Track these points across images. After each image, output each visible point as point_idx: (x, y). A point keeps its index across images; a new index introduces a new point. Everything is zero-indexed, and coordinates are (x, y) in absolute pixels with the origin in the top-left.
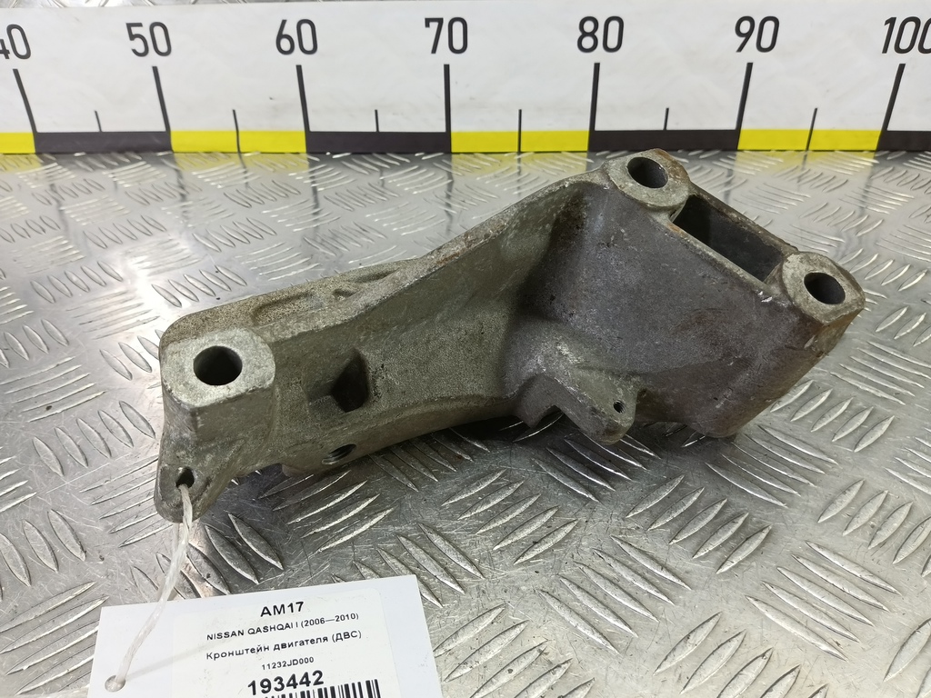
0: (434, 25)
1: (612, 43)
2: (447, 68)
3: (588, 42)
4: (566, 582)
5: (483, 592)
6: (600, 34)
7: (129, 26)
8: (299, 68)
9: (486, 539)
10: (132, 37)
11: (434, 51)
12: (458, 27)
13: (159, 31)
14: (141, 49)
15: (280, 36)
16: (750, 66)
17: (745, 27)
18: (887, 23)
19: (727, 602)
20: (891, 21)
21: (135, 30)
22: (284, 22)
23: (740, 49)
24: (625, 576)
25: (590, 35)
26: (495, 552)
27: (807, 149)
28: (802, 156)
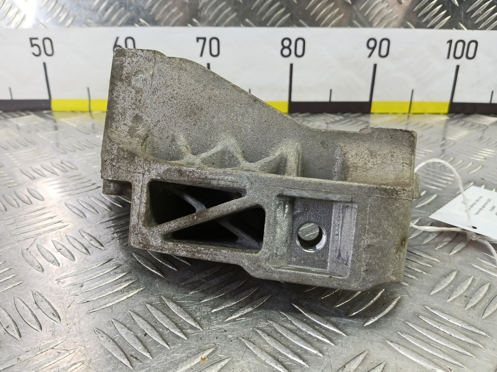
0: (201, 41)
1: (299, 52)
2: (208, 65)
3: (286, 52)
4: (260, 332)
5: (201, 338)
6: (292, 47)
7: (31, 39)
9: (207, 306)
10: (32, 45)
11: (201, 55)
12: (214, 42)
13: (47, 42)
14: (37, 52)
15: (116, 46)
16: (375, 66)
17: (372, 44)
18: (448, 42)
19: (372, 344)
20: (450, 42)
21: (34, 42)
22: (117, 38)
23: (370, 56)
24: (301, 328)
25: (287, 48)
26: (212, 313)
27: (409, 112)
28: (407, 115)
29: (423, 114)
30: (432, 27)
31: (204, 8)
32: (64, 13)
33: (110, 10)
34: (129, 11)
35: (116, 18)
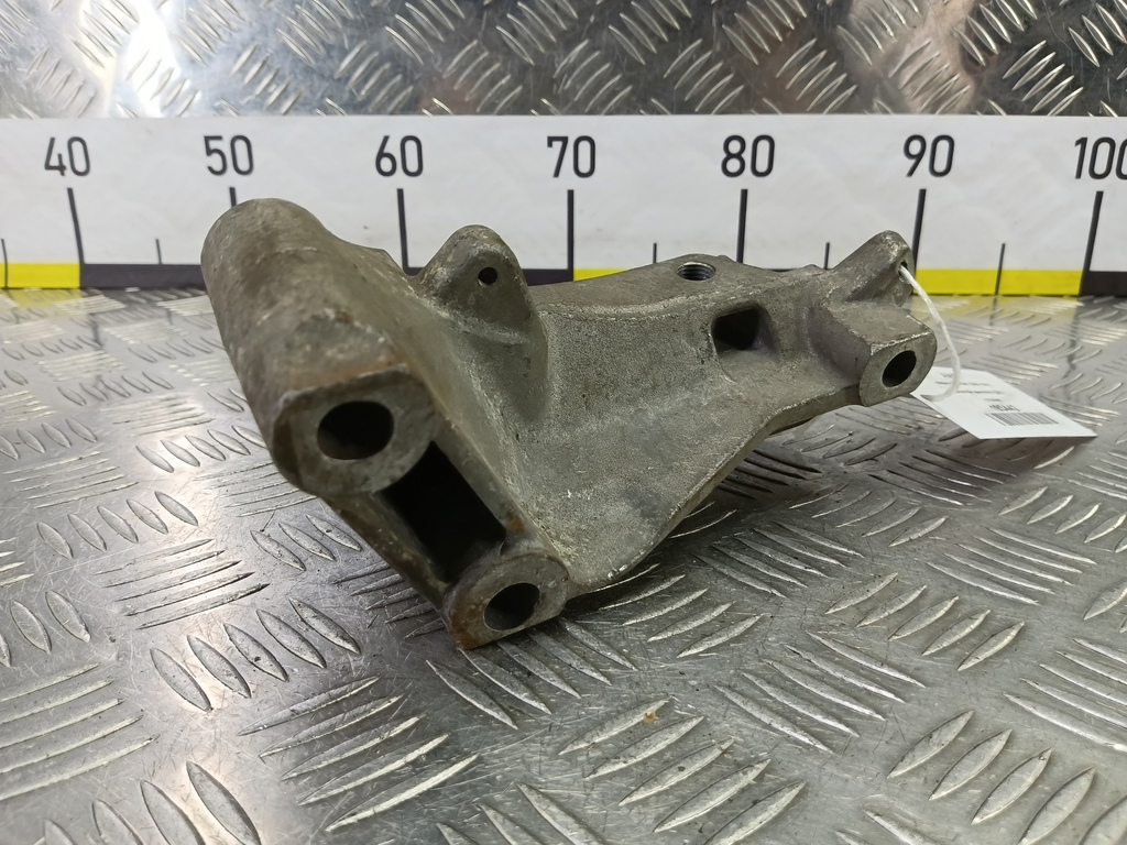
0: (558, 145)
1: (762, 166)
2: (571, 194)
3: (734, 165)
4: (750, 677)
5: (637, 683)
6: (747, 156)
7: (207, 139)
8: (400, 193)
9: (636, 630)
10: (209, 152)
11: (557, 174)
12: (585, 147)
13: (241, 146)
14: (218, 166)
15: (381, 155)
16: (923, 193)
17: (915, 147)
18: (1078, 143)
19: (978, 700)
20: (1082, 142)
21: (214, 144)
22: (386, 139)
23: (911, 173)
24: (831, 672)
25: (736, 157)
26: (650, 643)
27: (997, 293)
28: (991, 299)
29: (1027, 296)
30: (1043, 112)
31: (566, 76)
32: (278, 85)
33: (372, 82)
34: (412, 82)
35: (383, 97)
